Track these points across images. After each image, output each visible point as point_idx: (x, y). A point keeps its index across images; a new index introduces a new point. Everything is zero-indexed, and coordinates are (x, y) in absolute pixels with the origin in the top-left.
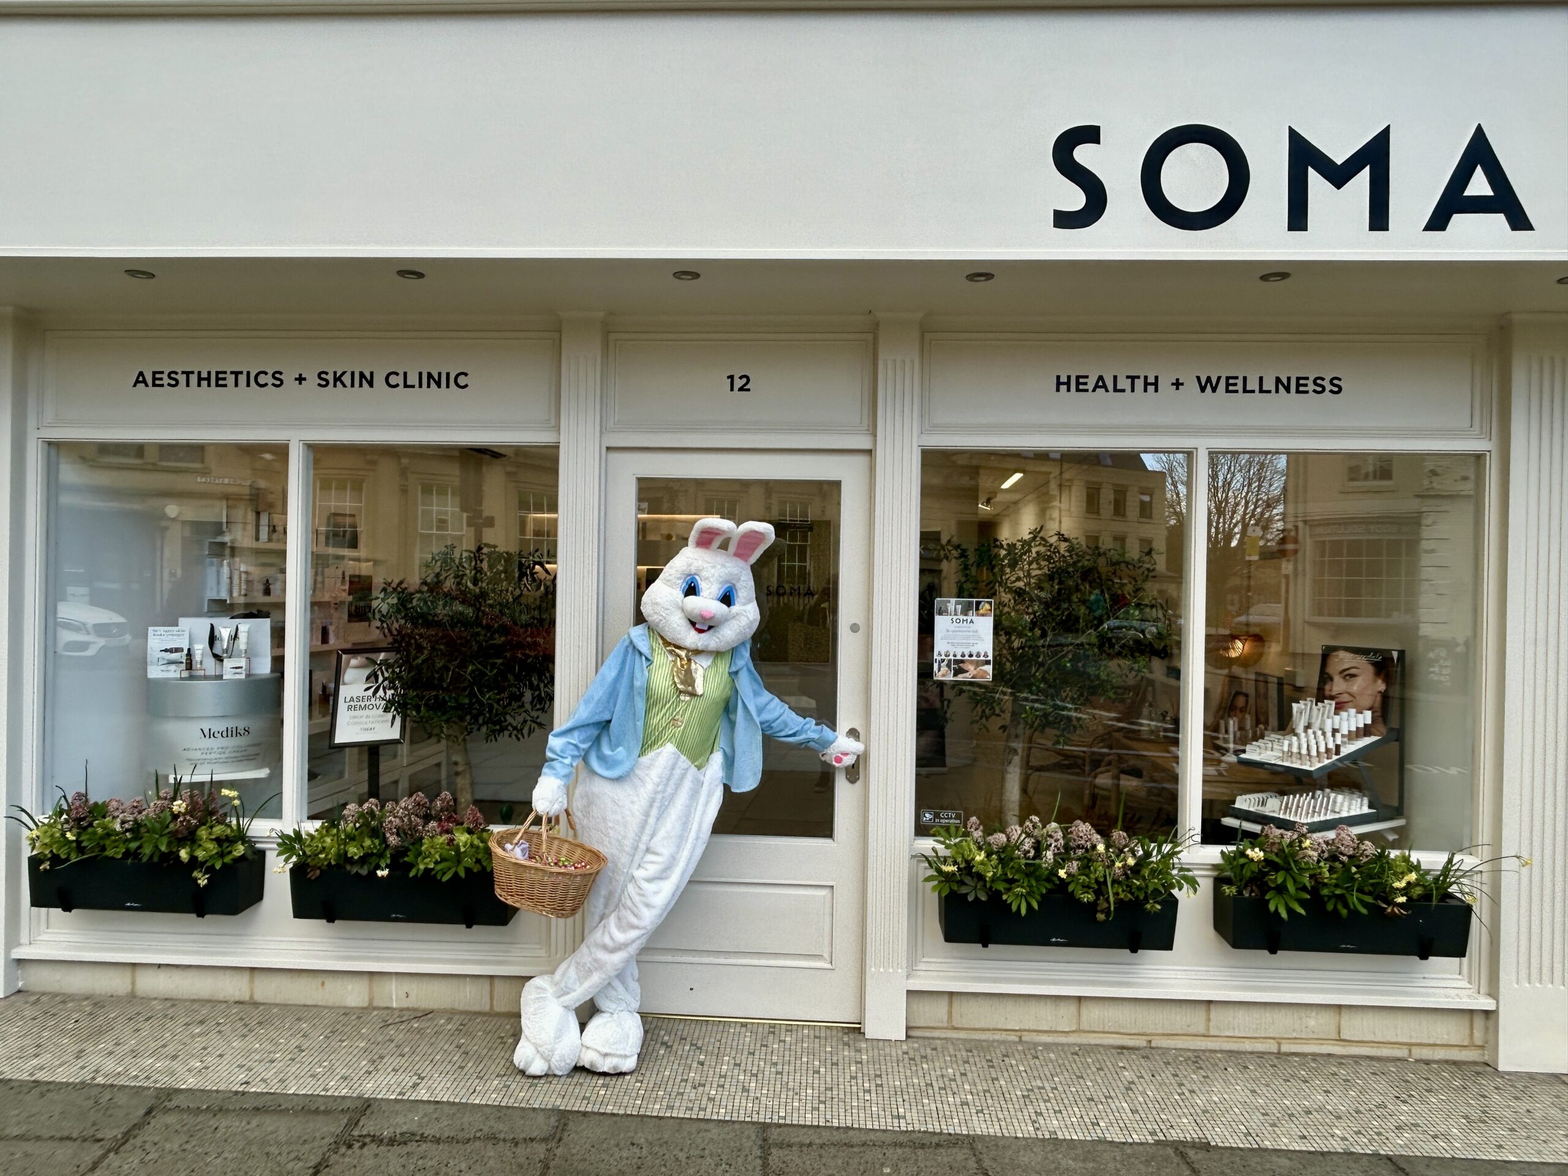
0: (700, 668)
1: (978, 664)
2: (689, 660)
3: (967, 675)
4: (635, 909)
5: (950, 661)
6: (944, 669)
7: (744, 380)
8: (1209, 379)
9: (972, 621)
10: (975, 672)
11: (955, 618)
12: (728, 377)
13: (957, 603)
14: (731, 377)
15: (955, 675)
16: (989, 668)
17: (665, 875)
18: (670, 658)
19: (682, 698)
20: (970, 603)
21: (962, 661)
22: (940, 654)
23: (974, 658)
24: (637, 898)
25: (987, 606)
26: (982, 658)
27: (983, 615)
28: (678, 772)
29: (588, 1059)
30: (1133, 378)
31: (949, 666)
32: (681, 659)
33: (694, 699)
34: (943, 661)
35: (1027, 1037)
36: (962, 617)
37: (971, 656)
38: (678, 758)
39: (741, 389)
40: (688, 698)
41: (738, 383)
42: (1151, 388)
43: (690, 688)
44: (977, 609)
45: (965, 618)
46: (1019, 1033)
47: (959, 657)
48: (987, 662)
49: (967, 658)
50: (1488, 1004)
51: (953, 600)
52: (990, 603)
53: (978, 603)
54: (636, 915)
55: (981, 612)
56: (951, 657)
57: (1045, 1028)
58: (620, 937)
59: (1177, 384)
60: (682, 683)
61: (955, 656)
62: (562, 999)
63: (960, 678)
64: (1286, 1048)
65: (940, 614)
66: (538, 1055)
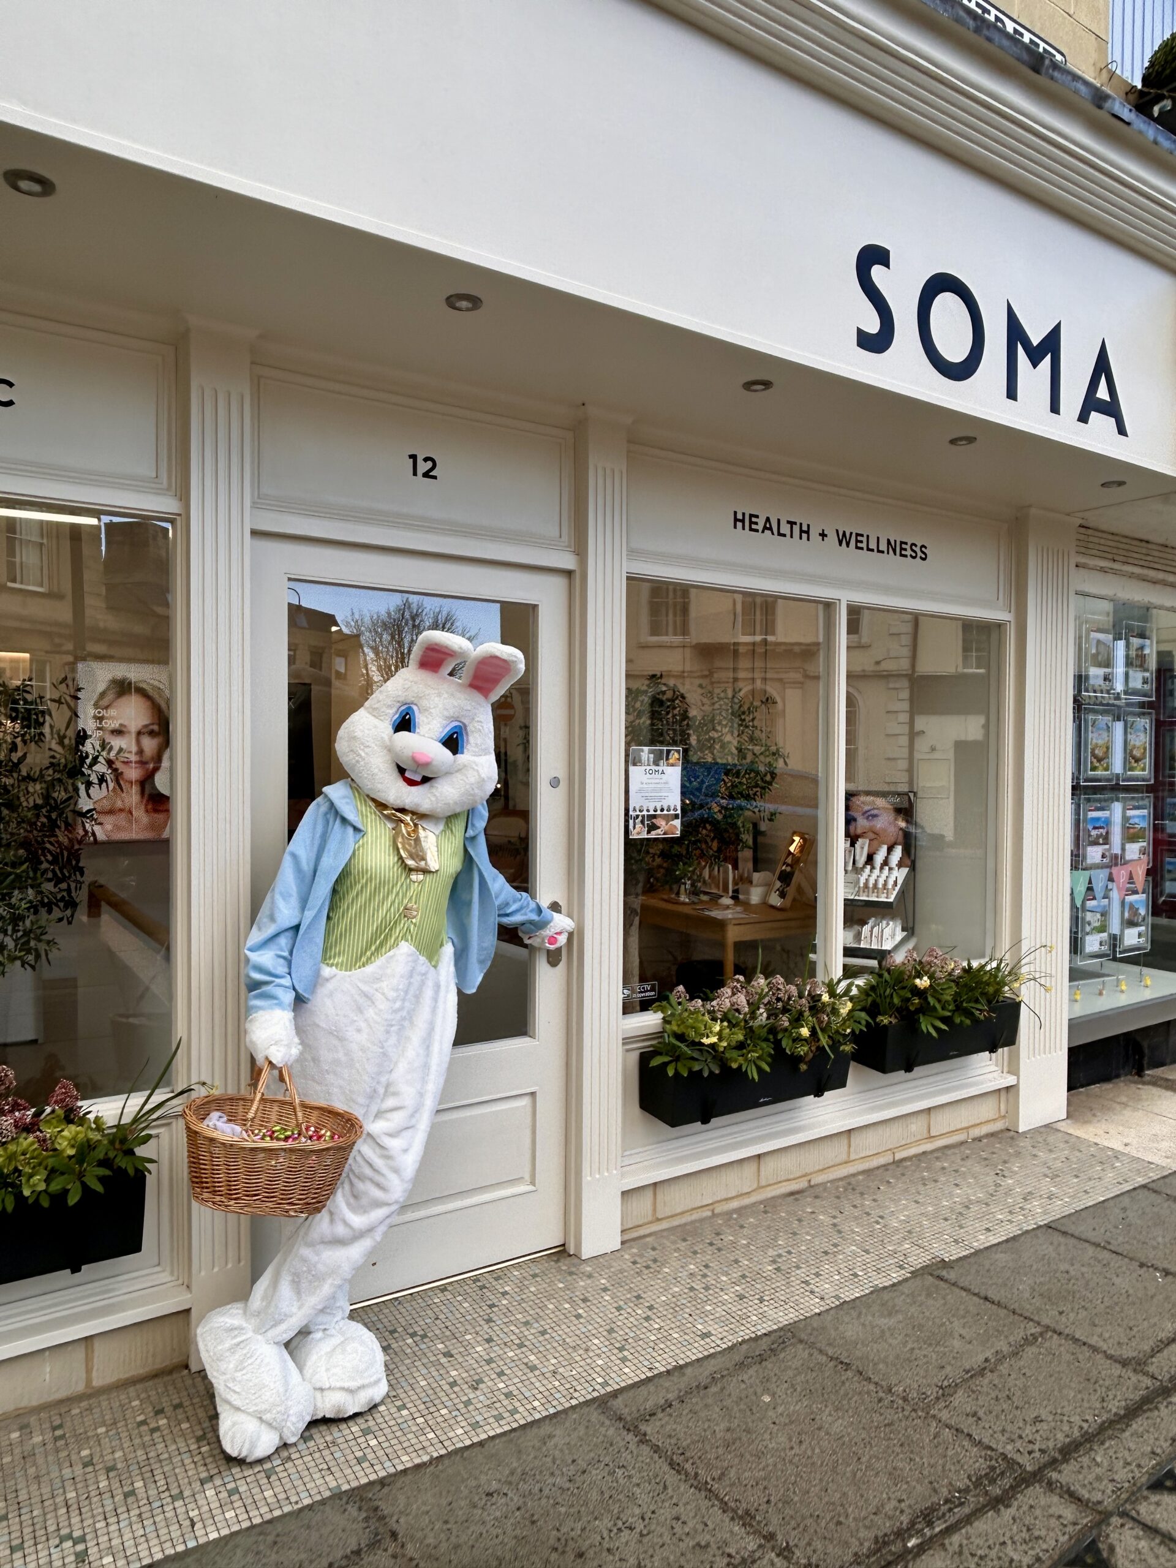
0: (430, 838)
1: (668, 818)
2: (416, 825)
3: (659, 831)
4: (377, 1178)
5: (643, 816)
6: (639, 826)
7: (429, 464)
8: (844, 533)
9: (663, 773)
10: (666, 828)
11: (648, 768)
12: (411, 456)
13: (650, 752)
14: (414, 457)
15: (649, 832)
16: (677, 823)
17: (413, 1121)
18: (390, 825)
19: (414, 877)
20: (661, 751)
21: (654, 816)
22: (635, 810)
23: (665, 812)
24: (379, 1162)
25: (676, 755)
26: (672, 812)
27: (672, 765)
28: (417, 979)
29: (327, 1406)
30: (792, 524)
31: (642, 822)
32: (407, 824)
33: (429, 877)
34: (637, 816)
35: (719, 1209)
36: (654, 768)
37: (662, 810)
38: (415, 961)
39: (426, 475)
40: (421, 877)
41: (423, 467)
42: (804, 536)
43: (423, 863)
44: (667, 759)
45: (657, 768)
46: (711, 1207)
47: (652, 812)
48: (676, 817)
49: (659, 812)
50: (1011, 1080)
51: (646, 749)
52: (678, 751)
53: (668, 752)
54: (378, 1185)
55: (671, 761)
56: (645, 813)
57: (734, 1194)
58: (358, 1221)
59: (823, 535)
60: (412, 857)
61: (648, 811)
62: (270, 1334)
63: (653, 835)
64: (898, 1156)
65: (635, 764)
66: (263, 1426)
